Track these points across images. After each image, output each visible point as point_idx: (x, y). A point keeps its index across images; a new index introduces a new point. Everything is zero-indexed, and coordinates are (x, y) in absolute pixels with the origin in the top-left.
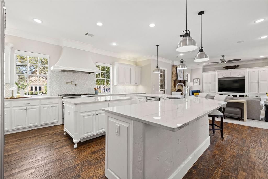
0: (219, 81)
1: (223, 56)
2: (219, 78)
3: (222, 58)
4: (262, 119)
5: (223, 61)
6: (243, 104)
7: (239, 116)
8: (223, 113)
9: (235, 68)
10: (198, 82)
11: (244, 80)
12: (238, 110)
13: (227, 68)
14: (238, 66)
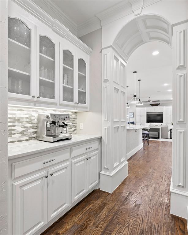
0: (147, 115)
1: (150, 98)
2: (147, 113)
3: (149, 99)
4: (168, 138)
5: (149, 101)
6: (159, 129)
7: (157, 136)
8: (149, 132)
9: (157, 106)
10: (133, 115)
11: (163, 114)
12: (157, 133)
13: (153, 105)
14: (159, 104)
